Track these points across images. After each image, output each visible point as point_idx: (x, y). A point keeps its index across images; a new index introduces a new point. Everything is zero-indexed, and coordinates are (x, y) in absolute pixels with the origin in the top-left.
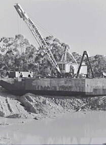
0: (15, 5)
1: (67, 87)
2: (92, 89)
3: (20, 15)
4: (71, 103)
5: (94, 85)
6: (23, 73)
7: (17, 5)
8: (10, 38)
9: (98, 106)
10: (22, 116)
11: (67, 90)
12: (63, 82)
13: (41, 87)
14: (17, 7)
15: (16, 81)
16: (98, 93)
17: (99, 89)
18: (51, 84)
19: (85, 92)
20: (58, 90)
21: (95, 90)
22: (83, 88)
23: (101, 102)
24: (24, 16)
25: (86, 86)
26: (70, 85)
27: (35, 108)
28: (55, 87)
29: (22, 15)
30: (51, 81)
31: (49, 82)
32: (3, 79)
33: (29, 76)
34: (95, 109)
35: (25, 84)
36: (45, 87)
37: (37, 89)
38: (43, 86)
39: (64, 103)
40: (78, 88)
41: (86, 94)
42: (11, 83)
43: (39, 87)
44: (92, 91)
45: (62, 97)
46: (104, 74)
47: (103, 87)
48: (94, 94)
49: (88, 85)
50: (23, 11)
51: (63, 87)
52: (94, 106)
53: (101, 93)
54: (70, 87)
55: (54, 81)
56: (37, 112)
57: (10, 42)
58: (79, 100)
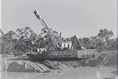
0: (34, 11)
2: (81, 56)
3: (37, 16)
4: (71, 64)
5: (82, 53)
6: (41, 49)
7: (36, 11)
8: (22, 29)
9: (86, 64)
10: (51, 71)
11: (68, 57)
12: (66, 52)
13: (54, 56)
14: (35, 12)
15: (39, 54)
16: (84, 58)
17: (85, 56)
18: (59, 54)
19: (78, 58)
20: (63, 57)
21: (83, 56)
22: (77, 55)
23: (87, 62)
24: (39, 17)
25: (78, 54)
26: (69, 54)
27: (55, 67)
28: (61, 56)
29: (38, 17)
31: (58, 53)
32: (31, 53)
33: (44, 50)
34: (85, 66)
36: (56, 56)
37: (51, 58)
39: (67, 64)
40: (74, 55)
41: (79, 58)
42: (36, 55)
43: (52, 56)
44: (81, 57)
45: (65, 61)
46: (82, 48)
47: (87, 54)
48: (82, 58)
49: (79, 54)
50: (39, 14)
51: (65, 55)
52: (84, 65)
53: (86, 57)
54: (70, 55)
55: (61, 53)
56: (56, 69)
57: (22, 32)
58: (75, 62)
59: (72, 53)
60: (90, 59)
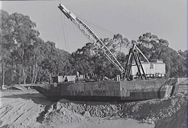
0: (59, 6)
1: (101, 92)
2: (129, 93)
5: (131, 88)
11: (101, 95)
12: (97, 85)
13: (76, 92)
14: (61, 8)
15: (52, 87)
19: (120, 97)
20: (92, 95)
21: (132, 94)
23: (135, 108)
25: (121, 89)
26: (104, 89)
28: (90, 92)
30: (85, 85)
31: (83, 86)
35: (60, 89)
36: (80, 92)
37: (72, 95)
38: (78, 91)
40: (113, 92)
41: (122, 99)
43: (73, 92)
44: (129, 96)
47: (143, 90)
49: (123, 89)
50: (68, 12)
51: (96, 91)
52: (126, 113)
54: (105, 91)
55: (88, 85)
59: (109, 88)
60: (146, 101)
